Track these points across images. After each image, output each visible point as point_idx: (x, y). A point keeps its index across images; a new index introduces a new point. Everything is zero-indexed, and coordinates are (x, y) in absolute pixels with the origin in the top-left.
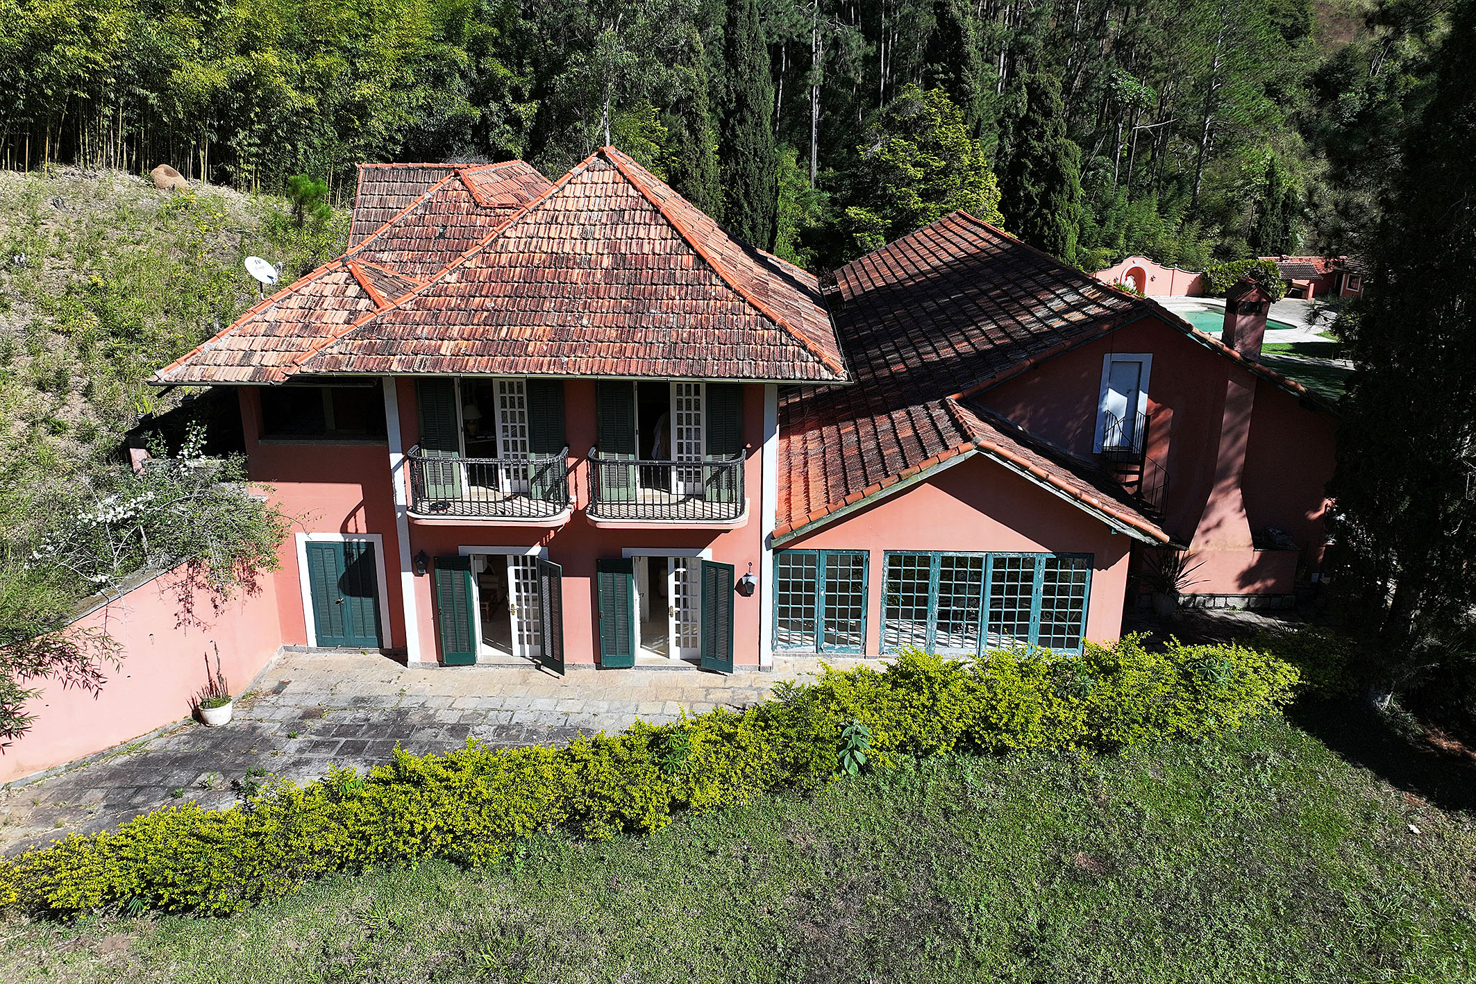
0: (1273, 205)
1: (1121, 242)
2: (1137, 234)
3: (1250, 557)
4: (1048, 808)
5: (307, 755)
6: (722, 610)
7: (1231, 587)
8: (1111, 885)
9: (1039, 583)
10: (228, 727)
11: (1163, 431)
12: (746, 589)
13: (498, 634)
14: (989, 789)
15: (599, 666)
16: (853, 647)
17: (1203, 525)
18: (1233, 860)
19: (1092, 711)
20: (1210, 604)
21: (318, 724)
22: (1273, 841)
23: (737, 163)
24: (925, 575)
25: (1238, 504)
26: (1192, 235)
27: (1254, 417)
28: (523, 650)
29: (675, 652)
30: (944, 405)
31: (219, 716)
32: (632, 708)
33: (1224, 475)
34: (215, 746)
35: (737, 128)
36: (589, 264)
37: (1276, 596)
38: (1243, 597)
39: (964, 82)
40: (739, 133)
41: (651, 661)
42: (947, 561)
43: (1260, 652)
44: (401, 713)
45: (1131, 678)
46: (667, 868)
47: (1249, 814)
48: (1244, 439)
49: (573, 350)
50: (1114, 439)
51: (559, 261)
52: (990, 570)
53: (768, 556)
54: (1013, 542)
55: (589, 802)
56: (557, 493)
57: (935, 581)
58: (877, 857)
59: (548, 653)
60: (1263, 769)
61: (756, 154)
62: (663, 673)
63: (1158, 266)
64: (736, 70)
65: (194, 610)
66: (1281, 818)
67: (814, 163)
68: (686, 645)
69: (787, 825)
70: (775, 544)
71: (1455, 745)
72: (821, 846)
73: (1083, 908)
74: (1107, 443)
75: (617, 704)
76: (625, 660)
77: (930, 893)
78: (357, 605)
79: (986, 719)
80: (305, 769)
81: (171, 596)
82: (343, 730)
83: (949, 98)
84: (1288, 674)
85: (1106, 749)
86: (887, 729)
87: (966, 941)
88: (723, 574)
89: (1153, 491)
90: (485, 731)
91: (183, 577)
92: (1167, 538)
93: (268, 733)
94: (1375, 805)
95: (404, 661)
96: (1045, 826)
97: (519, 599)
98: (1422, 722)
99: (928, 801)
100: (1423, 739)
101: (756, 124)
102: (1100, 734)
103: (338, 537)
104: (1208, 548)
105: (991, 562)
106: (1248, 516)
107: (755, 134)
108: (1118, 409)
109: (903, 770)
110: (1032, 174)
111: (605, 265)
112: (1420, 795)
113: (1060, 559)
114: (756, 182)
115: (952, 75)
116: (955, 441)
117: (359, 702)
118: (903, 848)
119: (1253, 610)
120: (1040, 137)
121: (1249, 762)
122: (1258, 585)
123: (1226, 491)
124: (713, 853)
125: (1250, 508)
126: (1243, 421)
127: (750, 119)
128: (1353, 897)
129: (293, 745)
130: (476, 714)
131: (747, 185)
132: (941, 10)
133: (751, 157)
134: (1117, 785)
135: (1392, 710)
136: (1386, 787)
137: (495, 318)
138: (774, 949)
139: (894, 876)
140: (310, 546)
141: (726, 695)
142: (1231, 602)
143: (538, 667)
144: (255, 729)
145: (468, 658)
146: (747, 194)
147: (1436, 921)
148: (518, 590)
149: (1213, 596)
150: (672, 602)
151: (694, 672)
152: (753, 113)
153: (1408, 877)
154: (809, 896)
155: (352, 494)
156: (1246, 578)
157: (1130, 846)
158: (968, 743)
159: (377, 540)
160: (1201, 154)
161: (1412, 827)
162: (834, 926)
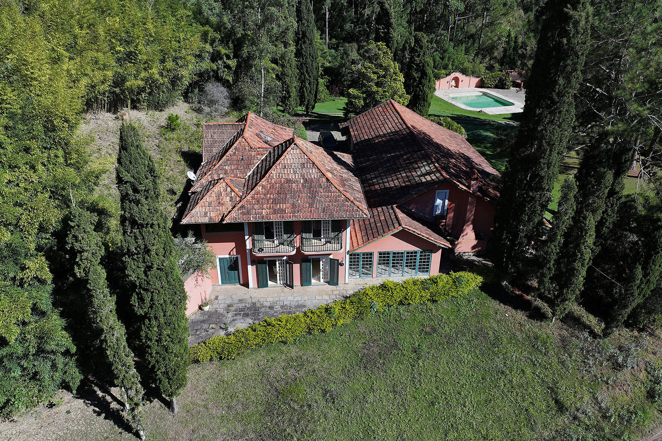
0: (510, 48)
1: (450, 67)
2: (456, 63)
3: (475, 242)
4: (420, 317)
5: (235, 318)
6: (336, 270)
7: (470, 250)
8: (435, 335)
9: (418, 257)
10: (209, 311)
11: (452, 209)
12: (342, 265)
13: (273, 277)
14: (406, 314)
15: (302, 285)
16: (369, 276)
17: (462, 235)
18: (464, 326)
19: (431, 293)
20: (464, 255)
21: (233, 309)
22: (474, 321)
23: (303, 59)
24: (388, 257)
25: (472, 229)
26: (478, 62)
27: (476, 207)
28: (280, 282)
29: (322, 280)
30: (393, 209)
31: (206, 309)
32: (314, 298)
33: (468, 222)
34: (209, 317)
35: (303, 45)
36: (297, 182)
37: (482, 251)
38: (473, 252)
39: (390, 34)
40: (303, 47)
41: (316, 283)
42: (394, 253)
43: (473, 274)
44: (254, 304)
45: (441, 284)
46: (332, 340)
47: (468, 315)
48: (473, 212)
49: (298, 212)
50: (438, 212)
51: (288, 181)
52: (406, 255)
53: (348, 256)
54: (412, 248)
55: (314, 327)
56: (291, 244)
57: (391, 258)
58: (380, 333)
59: (288, 283)
60: (473, 303)
61: (310, 55)
62: (320, 287)
63: (464, 75)
64: (302, 22)
65: (198, 282)
66: (476, 315)
67: (327, 38)
68: (325, 278)
69: (358, 327)
70: (350, 253)
71: (520, 293)
72: (367, 332)
73: (428, 341)
74: (437, 213)
75: (310, 297)
76: (309, 283)
77: (393, 340)
78: (234, 273)
79: (405, 297)
80: (236, 322)
81: (194, 280)
82: (241, 310)
83: (385, 45)
84: (480, 279)
85: (434, 301)
86: (382, 302)
87: (402, 351)
88: (336, 262)
89: (449, 225)
90: (278, 308)
91: (196, 274)
92: (451, 246)
93: (221, 312)
94: (498, 310)
95: (248, 287)
96: (420, 322)
97: (279, 270)
98: (513, 287)
99: (392, 318)
100: (512, 292)
101: (310, 44)
102: (433, 298)
103: (228, 256)
104: (463, 241)
105: (406, 253)
106: (474, 232)
107: (309, 48)
108: (440, 204)
109: (385, 311)
110: (416, 69)
111: (301, 182)
112: (509, 306)
113: (424, 251)
114: (310, 66)
115: (386, 30)
116: (396, 225)
117: (241, 301)
118: (386, 330)
119: (475, 256)
120: (418, 56)
121: (469, 302)
122: (477, 249)
123: (468, 225)
124: (342, 335)
125: (475, 229)
126: (473, 207)
127: (307, 41)
128: (491, 333)
129: (230, 315)
130: (274, 303)
131: (307, 67)
132: (381, 4)
133: (308, 56)
134: (437, 310)
135: (506, 285)
136: (502, 305)
137: (275, 202)
138: (358, 356)
139: (384, 337)
140: (220, 259)
141: (338, 292)
142: (469, 254)
143: (285, 287)
144: (217, 311)
145: (266, 286)
146: (307, 71)
147: (509, 337)
148: (279, 267)
149: (464, 253)
150: (321, 268)
151: (327, 285)
152: (308, 39)
153: (504, 326)
154: (365, 343)
155: (233, 245)
156: (473, 248)
157: (440, 325)
158: (401, 303)
159: (239, 256)
160: (482, 26)
161: (507, 315)
162: (371, 349)
